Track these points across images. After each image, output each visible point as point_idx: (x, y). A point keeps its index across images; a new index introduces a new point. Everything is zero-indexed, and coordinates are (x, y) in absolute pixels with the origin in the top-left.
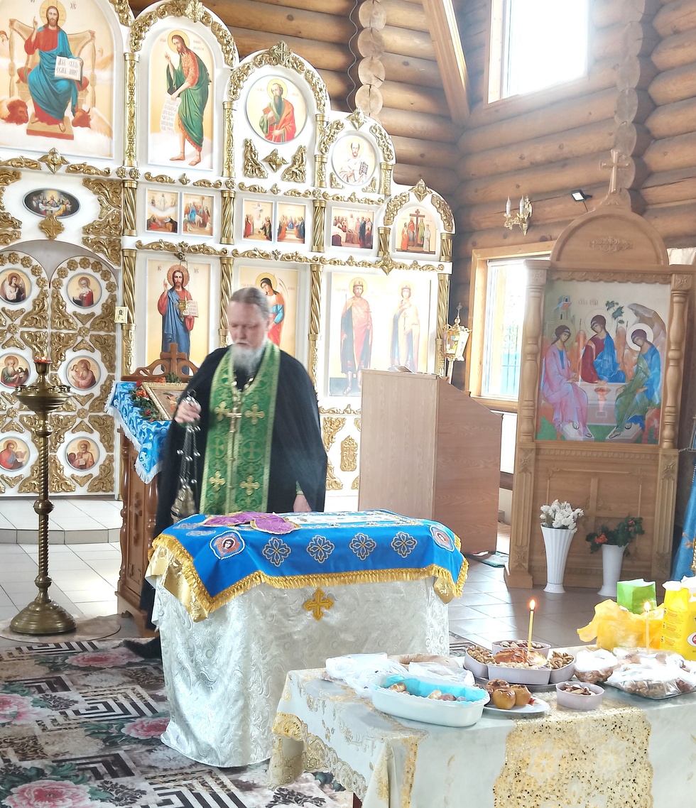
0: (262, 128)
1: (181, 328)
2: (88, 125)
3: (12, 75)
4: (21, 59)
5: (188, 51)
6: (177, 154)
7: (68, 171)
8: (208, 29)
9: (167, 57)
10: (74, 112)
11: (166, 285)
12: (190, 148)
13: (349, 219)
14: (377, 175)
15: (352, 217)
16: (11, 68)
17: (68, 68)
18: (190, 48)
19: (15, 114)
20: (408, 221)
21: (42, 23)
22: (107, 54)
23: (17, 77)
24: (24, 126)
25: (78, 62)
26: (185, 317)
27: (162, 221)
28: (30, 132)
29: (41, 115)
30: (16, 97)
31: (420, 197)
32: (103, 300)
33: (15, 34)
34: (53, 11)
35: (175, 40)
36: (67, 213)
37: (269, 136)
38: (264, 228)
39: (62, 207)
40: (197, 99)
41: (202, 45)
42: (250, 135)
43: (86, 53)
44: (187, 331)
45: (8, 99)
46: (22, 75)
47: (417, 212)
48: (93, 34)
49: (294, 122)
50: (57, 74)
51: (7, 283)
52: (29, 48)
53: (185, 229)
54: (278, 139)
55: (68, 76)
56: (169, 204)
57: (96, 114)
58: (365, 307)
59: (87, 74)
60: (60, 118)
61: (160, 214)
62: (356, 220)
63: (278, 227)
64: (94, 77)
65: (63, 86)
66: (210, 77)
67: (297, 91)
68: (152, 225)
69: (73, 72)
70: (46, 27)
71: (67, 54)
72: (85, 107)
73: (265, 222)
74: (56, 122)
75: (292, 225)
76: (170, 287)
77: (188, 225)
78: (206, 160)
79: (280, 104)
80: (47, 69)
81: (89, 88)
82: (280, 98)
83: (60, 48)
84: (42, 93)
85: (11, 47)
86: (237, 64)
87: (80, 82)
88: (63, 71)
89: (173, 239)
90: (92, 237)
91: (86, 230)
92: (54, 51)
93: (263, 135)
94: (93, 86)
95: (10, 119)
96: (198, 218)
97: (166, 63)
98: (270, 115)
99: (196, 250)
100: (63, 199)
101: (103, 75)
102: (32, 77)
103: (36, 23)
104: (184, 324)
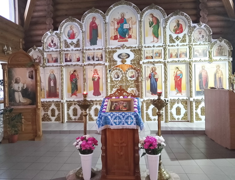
0: (174, 31)
1: (155, 81)
2: (131, 38)
3: (114, 30)
4: (116, 26)
5: (154, 17)
6: (152, 40)
7: (127, 48)
8: (159, 11)
9: (149, 19)
10: (128, 35)
11: (151, 71)
12: (155, 39)
13: (199, 50)
14: (207, 38)
15: (200, 49)
16: (114, 29)
17: (126, 26)
18: (155, 16)
19: (115, 38)
20: (217, 48)
21: (120, 18)
22: (135, 21)
23: (115, 30)
24: (117, 40)
25: (129, 24)
26: (156, 79)
27: (149, 57)
28: (118, 41)
29: (121, 37)
30: (116, 34)
31: (221, 41)
32: (136, 76)
33: (115, 21)
34: (123, 14)
35: (151, 15)
36: (127, 58)
37: (176, 33)
38: (176, 55)
39: (126, 57)
40: (157, 27)
41: (158, 15)
42: (171, 33)
43: (130, 22)
44: (156, 82)
45: (114, 35)
46: (117, 29)
47: (220, 45)
48: (132, 18)
49: (182, 28)
50: (124, 28)
51: (115, 74)
52: (118, 24)
53: (155, 58)
54: (178, 33)
55: (126, 28)
56: (151, 52)
57: (133, 35)
58: (206, 72)
59: (131, 27)
60: (125, 37)
61: (148, 55)
62: (201, 50)
63: (179, 54)
64: (132, 27)
65: (125, 30)
66: (160, 22)
67: (182, 21)
68: (147, 58)
69: (127, 27)
70: (121, 18)
71: (126, 23)
72: (130, 34)
73: (176, 54)
74: (124, 38)
75: (183, 53)
76: (152, 72)
77: (156, 57)
78: (160, 41)
79: (178, 24)
80: (122, 27)
81: (131, 29)
82: (178, 23)
83: (125, 22)
84: (121, 32)
85: (114, 24)
86: (166, 17)
87: (129, 29)
88: (125, 27)
89: (152, 60)
90: (133, 62)
91: (131, 61)
92: (123, 23)
93: (174, 33)
94: (132, 29)
95: (114, 39)
96: (158, 55)
97: (149, 20)
98: (176, 27)
99: (157, 62)
100: (126, 55)
101: (134, 26)
102: (119, 30)
103: (119, 18)
104: (155, 80)
